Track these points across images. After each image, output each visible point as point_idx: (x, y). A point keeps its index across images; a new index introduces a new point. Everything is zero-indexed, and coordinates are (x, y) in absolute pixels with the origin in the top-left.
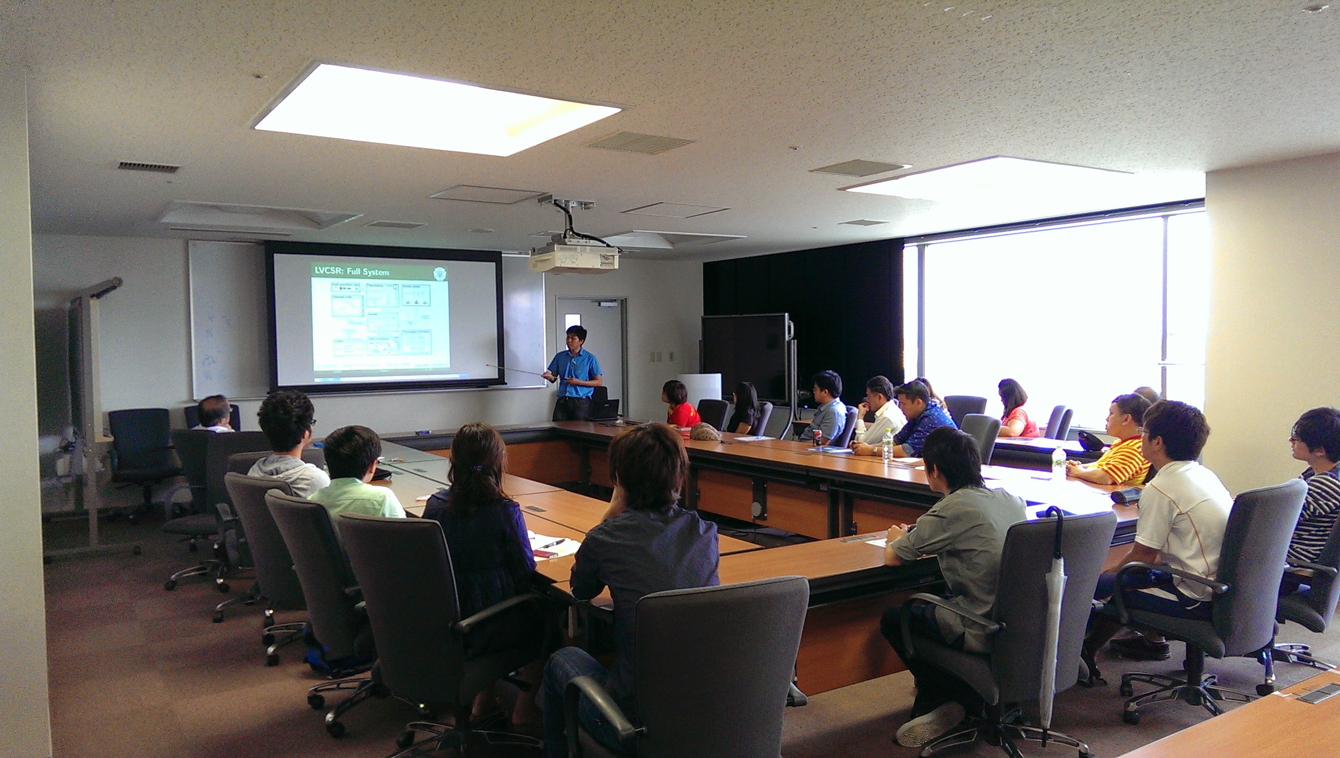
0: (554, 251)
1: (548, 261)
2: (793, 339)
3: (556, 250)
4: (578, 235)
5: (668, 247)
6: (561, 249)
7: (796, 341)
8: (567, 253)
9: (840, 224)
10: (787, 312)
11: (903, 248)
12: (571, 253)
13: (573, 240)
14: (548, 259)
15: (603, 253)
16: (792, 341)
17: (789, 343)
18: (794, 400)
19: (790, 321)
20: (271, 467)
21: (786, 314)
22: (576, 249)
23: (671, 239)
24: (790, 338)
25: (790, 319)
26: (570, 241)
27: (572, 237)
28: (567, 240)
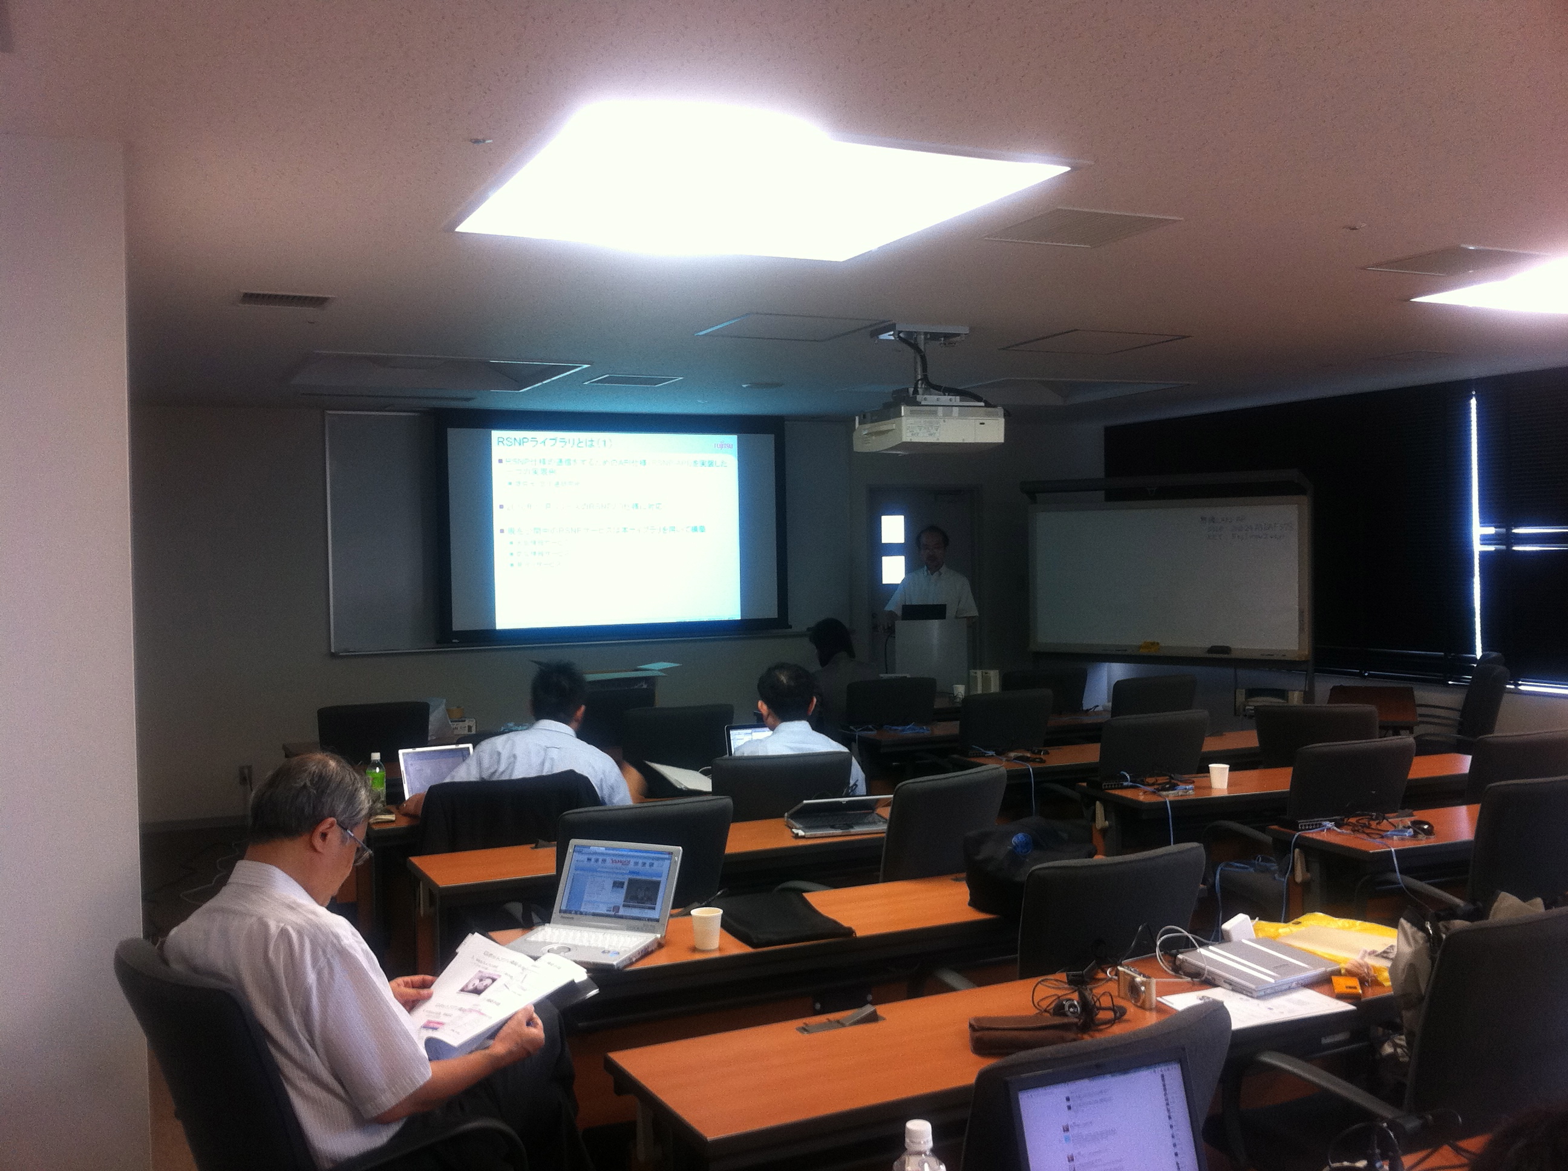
0: (899, 415)
3: (903, 414)
4: (937, 388)
5: (1056, 401)
8: (922, 420)
12: (929, 419)
13: (929, 397)
15: (980, 418)
23: (1062, 390)
26: (925, 399)
27: (926, 391)
28: (919, 398)
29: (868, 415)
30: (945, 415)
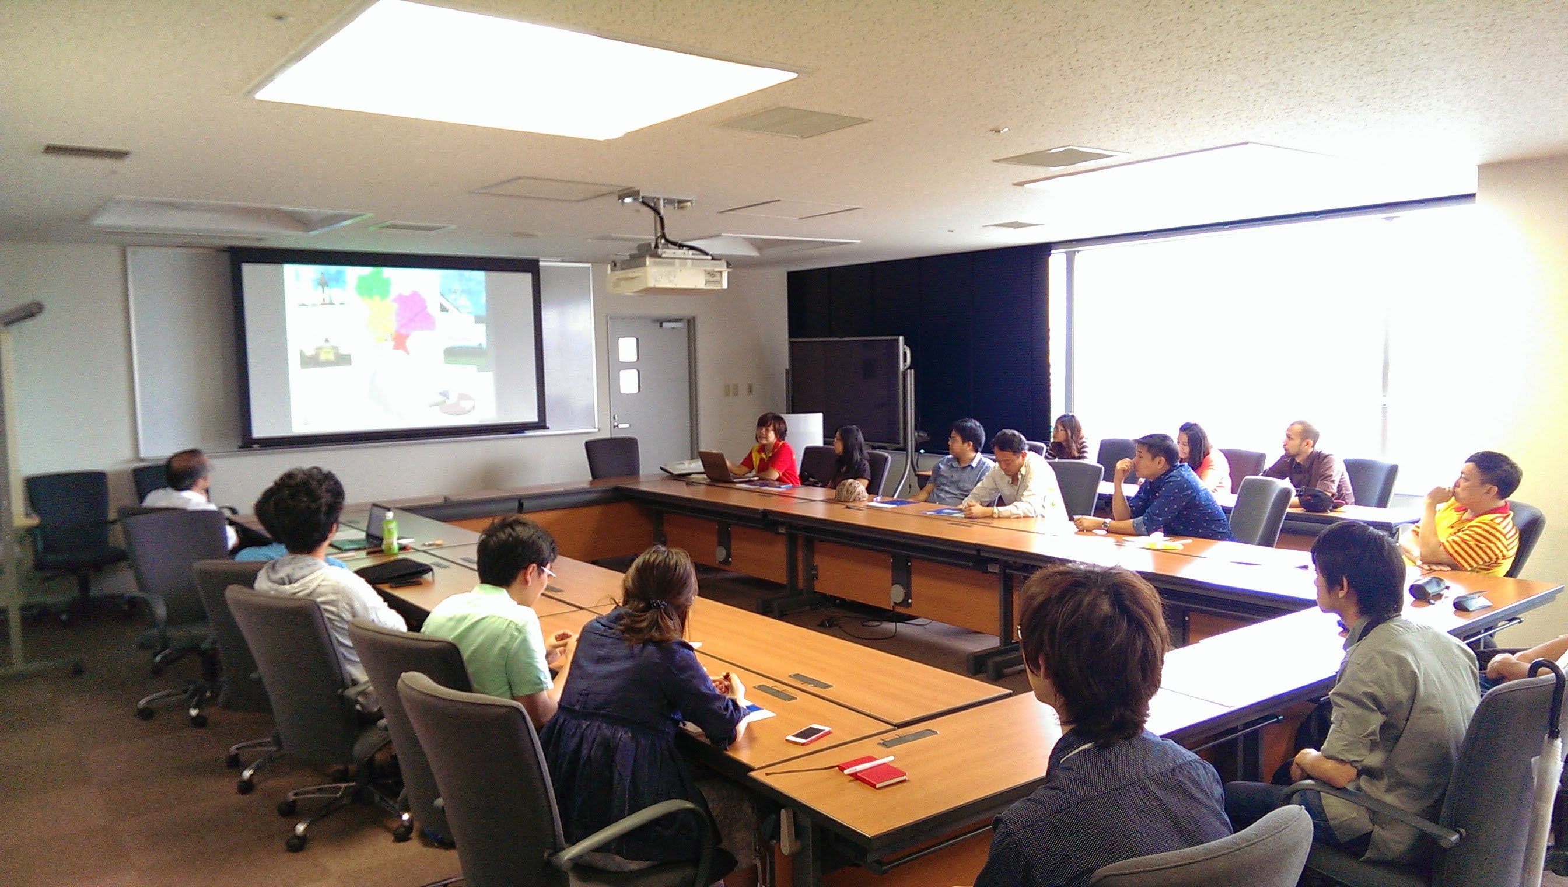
0: (644, 265)
1: (636, 280)
2: (910, 368)
3: (648, 264)
4: (674, 244)
5: (754, 253)
6: (655, 264)
7: (913, 371)
8: (663, 270)
9: (986, 226)
10: (902, 335)
11: (1050, 255)
12: (669, 269)
13: (667, 251)
14: (635, 278)
15: (708, 269)
16: (909, 371)
17: (905, 373)
18: (911, 444)
19: (905, 346)
20: (282, 573)
21: (901, 338)
22: (673, 264)
23: (760, 245)
24: (906, 368)
25: (906, 343)
26: (664, 252)
27: (665, 246)
28: (660, 251)
29: (618, 265)
30: (681, 265)
